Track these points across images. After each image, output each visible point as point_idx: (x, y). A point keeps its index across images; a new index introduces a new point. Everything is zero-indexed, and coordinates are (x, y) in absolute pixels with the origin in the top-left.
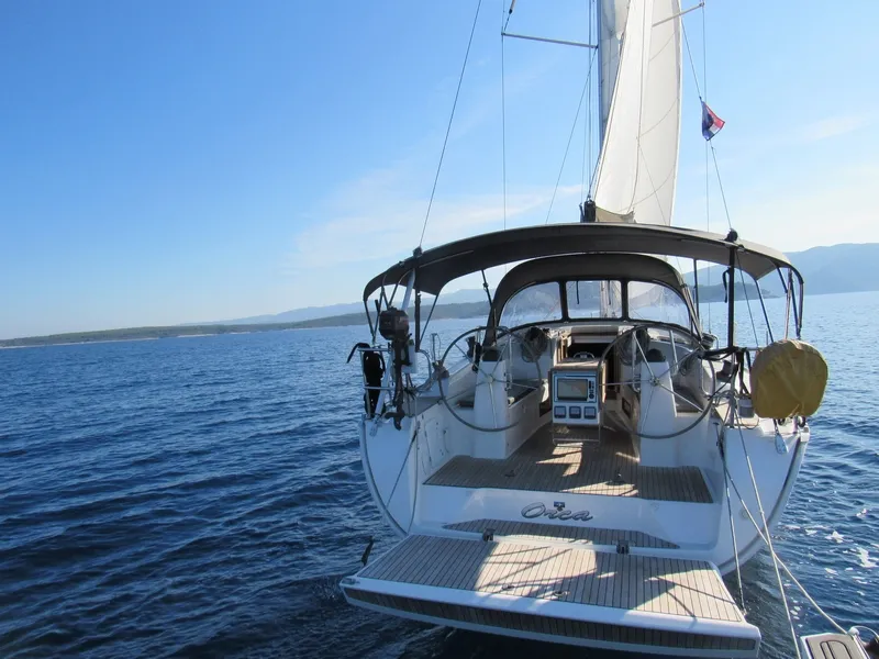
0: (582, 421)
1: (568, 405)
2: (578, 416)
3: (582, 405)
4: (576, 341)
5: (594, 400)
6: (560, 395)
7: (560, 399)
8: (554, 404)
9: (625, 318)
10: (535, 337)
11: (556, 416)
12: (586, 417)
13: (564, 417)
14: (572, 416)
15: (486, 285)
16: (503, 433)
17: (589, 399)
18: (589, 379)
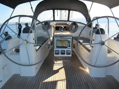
0: (66, 55)
1: (60, 49)
2: (64, 54)
3: (66, 49)
4: (57, 26)
5: (70, 48)
6: (57, 46)
7: (57, 47)
8: (55, 49)
9: (68, 20)
10: (47, 24)
11: (56, 54)
12: (67, 54)
13: (59, 54)
14: (62, 54)
15: (32, 8)
16: (34, 66)
17: (68, 47)
18: (69, 40)
